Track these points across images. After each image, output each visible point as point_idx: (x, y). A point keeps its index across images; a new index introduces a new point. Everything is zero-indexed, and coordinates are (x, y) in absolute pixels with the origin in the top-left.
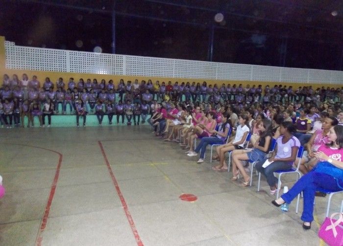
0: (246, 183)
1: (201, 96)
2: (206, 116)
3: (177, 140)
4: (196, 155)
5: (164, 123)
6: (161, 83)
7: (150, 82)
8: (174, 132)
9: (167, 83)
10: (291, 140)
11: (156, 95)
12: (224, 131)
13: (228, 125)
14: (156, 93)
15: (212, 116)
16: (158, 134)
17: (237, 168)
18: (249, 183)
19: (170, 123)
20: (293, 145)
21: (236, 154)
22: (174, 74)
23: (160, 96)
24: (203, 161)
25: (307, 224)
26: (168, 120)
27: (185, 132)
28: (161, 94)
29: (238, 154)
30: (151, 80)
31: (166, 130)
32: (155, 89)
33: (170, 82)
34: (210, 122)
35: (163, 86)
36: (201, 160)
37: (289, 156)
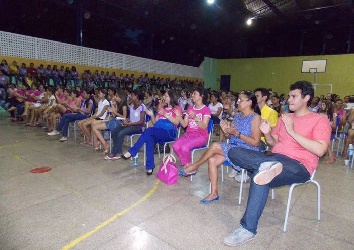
0: (106, 151)
1: (73, 82)
2: (70, 95)
3: (39, 123)
4: (58, 133)
5: (22, 107)
6: (19, 64)
7: (4, 63)
8: (35, 116)
9: (28, 65)
10: (140, 106)
11: (13, 78)
12: (87, 107)
13: (91, 101)
14: (14, 75)
15: (76, 94)
16: (15, 119)
17: (98, 139)
18: (109, 150)
19: (30, 105)
20: (142, 110)
21: (95, 125)
22: (37, 56)
23: (20, 80)
24: (66, 139)
25: (150, 171)
26: (27, 103)
27: (47, 113)
28: (20, 77)
29: (97, 124)
30: (5, 61)
31: (25, 113)
32: (13, 71)
33: (32, 64)
34: (73, 100)
35: (22, 68)
36: (64, 139)
37: (139, 120)
